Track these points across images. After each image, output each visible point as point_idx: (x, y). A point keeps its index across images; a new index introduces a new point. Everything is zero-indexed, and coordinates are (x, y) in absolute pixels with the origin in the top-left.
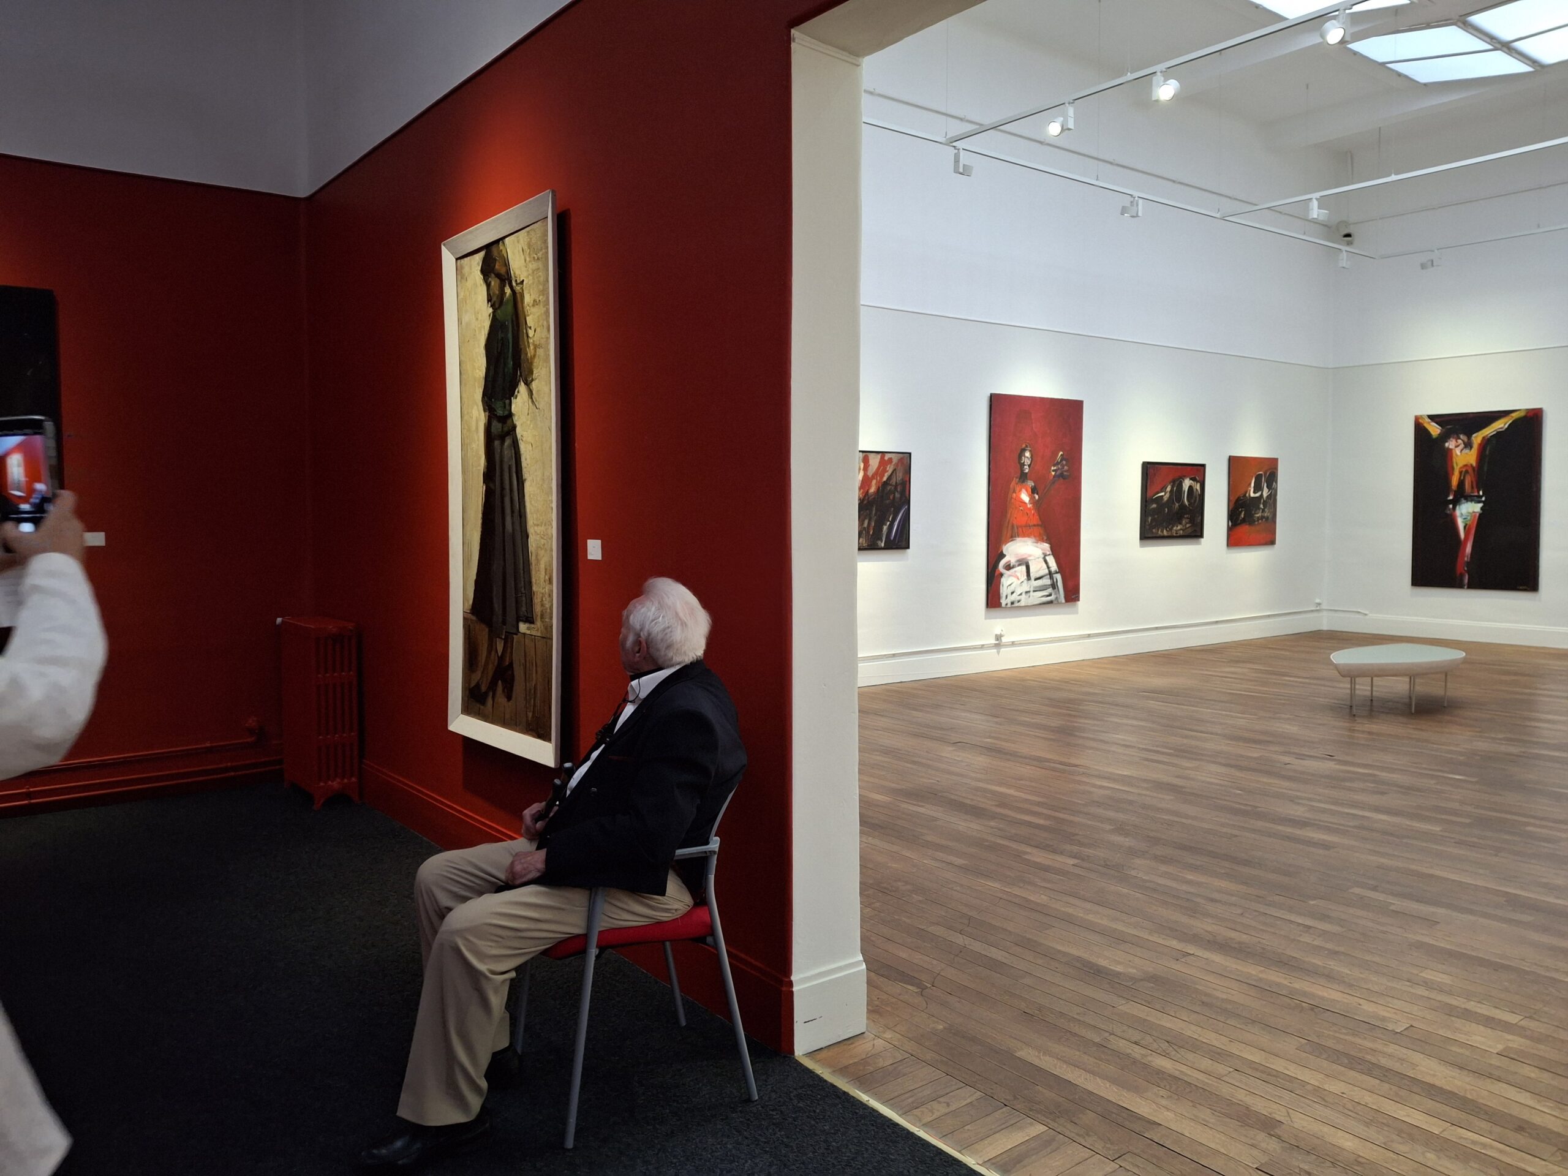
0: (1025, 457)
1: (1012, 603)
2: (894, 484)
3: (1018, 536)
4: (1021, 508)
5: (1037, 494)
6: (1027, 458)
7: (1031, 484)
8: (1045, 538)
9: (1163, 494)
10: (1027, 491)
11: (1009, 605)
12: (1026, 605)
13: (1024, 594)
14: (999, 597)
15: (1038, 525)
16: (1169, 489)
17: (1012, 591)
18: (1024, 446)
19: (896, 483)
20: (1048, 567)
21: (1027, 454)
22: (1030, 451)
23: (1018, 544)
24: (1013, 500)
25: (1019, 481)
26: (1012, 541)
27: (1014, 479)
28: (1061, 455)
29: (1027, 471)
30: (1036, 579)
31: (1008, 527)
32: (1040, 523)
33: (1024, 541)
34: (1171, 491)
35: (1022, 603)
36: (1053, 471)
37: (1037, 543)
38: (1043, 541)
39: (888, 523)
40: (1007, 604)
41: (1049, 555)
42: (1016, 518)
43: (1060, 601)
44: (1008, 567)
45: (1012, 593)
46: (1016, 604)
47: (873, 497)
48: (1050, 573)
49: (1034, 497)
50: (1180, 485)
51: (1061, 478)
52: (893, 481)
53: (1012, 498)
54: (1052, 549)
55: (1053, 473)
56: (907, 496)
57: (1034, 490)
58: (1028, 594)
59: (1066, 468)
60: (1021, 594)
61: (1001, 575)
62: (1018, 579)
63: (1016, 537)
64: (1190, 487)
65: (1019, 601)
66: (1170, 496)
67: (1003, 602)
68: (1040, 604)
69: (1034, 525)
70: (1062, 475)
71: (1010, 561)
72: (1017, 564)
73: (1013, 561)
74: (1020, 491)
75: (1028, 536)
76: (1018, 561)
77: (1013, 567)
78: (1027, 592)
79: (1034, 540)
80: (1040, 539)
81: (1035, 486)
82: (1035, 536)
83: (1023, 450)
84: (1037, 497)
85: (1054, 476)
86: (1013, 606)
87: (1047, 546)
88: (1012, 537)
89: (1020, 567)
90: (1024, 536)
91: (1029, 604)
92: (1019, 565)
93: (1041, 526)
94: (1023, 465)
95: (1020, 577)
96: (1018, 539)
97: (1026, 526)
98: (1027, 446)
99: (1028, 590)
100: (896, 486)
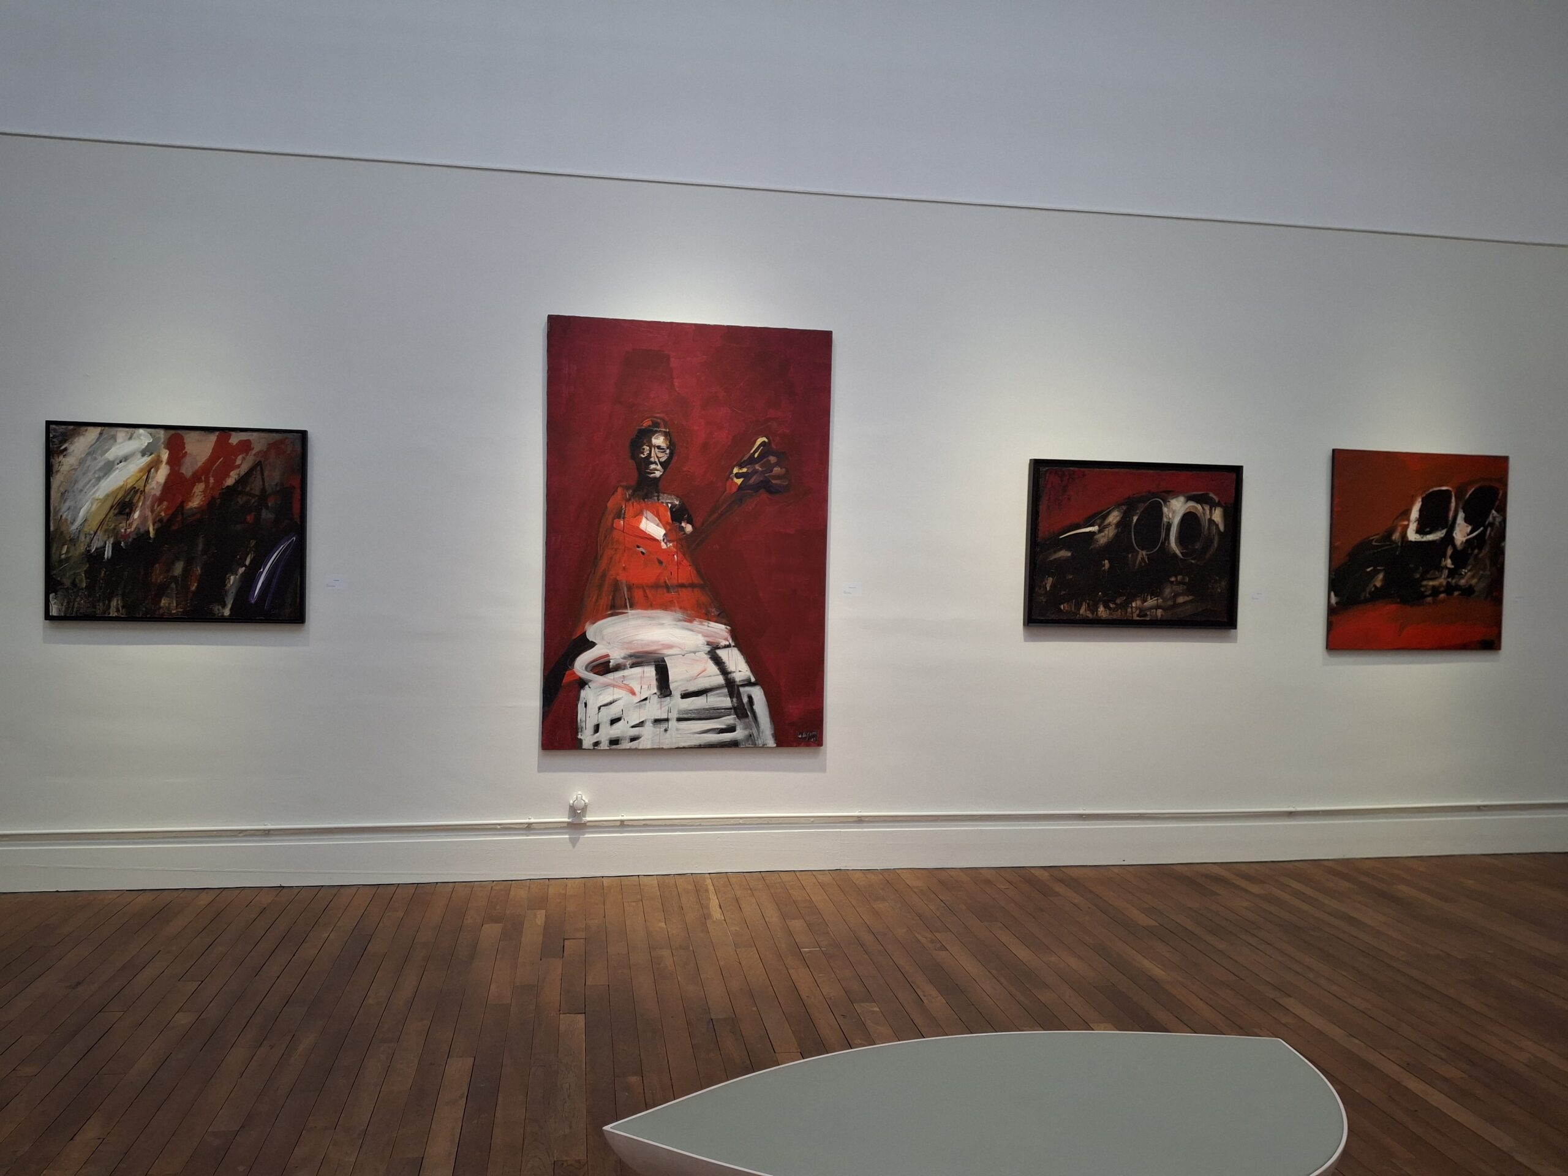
0: (651, 446)
1: (614, 742)
2: (257, 492)
3: (632, 607)
4: (641, 549)
5: (689, 522)
6: (659, 447)
7: (670, 501)
8: (714, 612)
9: (1095, 529)
10: (658, 515)
11: (604, 745)
12: (656, 747)
13: (649, 726)
14: (574, 727)
15: (693, 586)
16: (1114, 517)
17: (614, 717)
18: (647, 423)
19: (263, 490)
20: (724, 671)
21: (659, 440)
22: (666, 434)
23: (632, 623)
24: (615, 534)
25: (632, 496)
26: (612, 615)
27: (620, 489)
28: (763, 444)
29: (658, 474)
30: (685, 696)
31: (600, 587)
32: (697, 580)
33: (651, 618)
34: (1123, 524)
35: (645, 743)
36: (738, 476)
37: (690, 621)
38: (708, 617)
39: (242, 570)
40: (596, 744)
41: (728, 646)
42: (624, 568)
43: (760, 742)
44: (603, 667)
45: (613, 722)
46: (626, 745)
47: (198, 516)
48: (731, 686)
49: (682, 529)
50: (1155, 513)
51: (762, 491)
52: (256, 486)
53: (612, 528)
54: (734, 634)
55: (739, 481)
56: (297, 518)
57: (678, 515)
58: (664, 726)
59: (777, 470)
60: (641, 724)
61: (582, 683)
62: (633, 693)
63: (626, 608)
64: (1189, 518)
65: (633, 739)
66: (1117, 536)
67: (587, 738)
68: (700, 747)
69: (682, 586)
70: (765, 485)
71: (608, 656)
72: (628, 663)
73: (616, 656)
74: (639, 514)
75: (665, 606)
76: (631, 656)
77: (618, 668)
78: (657, 721)
79: (679, 615)
80: (699, 612)
81: (682, 505)
82: (683, 609)
83: (645, 435)
84: (689, 528)
85: (740, 487)
86: (614, 747)
87: (720, 631)
88: (615, 607)
89: (637, 670)
90: (649, 605)
91: (665, 747)
92: (633, 666)
93: (701, 587)
94: (647, 461)
95: (637, 689)
96: (631, 612)
97: (656, 586)
98: (656, 425)
99: (664, 716)
100: (263, 496)
